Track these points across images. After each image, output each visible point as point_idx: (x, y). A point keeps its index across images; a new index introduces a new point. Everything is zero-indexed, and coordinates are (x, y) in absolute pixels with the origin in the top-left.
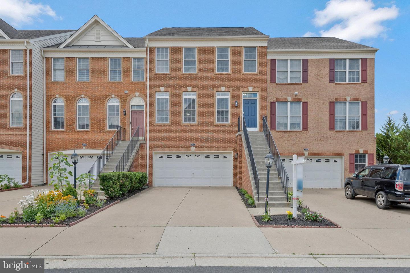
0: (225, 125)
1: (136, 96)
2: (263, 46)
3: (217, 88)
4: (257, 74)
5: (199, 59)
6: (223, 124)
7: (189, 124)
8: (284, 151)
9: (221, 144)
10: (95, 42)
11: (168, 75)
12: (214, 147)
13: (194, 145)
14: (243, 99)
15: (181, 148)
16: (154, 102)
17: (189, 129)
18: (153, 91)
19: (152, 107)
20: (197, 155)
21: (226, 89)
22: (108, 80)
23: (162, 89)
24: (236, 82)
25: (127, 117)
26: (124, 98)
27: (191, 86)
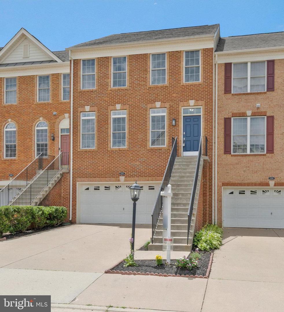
0: (160, 149)
1: (65, 118)
2: (208, 49)
3: (151, 103)
4: (200, 84)
5: (130, 70)
6: (157, 148)
7: (118, 148)
8: (242, 181)
9: (156, 172)
10: (22, 59)
11: (95, 91)
12: (147, 177)
13: (124, 175)
14: (183, 116)
15: (109, 177)
16: (79, 124)
17: (118, 155)
18: (77, 111)
19: (76, 130)
20: (129, 186)
21: (161, 105)
22: (35, 101)
23: (87, 108)
24: (174, 95)
25: (56, 142)
26: (53, 120)
27: (120, 104)
